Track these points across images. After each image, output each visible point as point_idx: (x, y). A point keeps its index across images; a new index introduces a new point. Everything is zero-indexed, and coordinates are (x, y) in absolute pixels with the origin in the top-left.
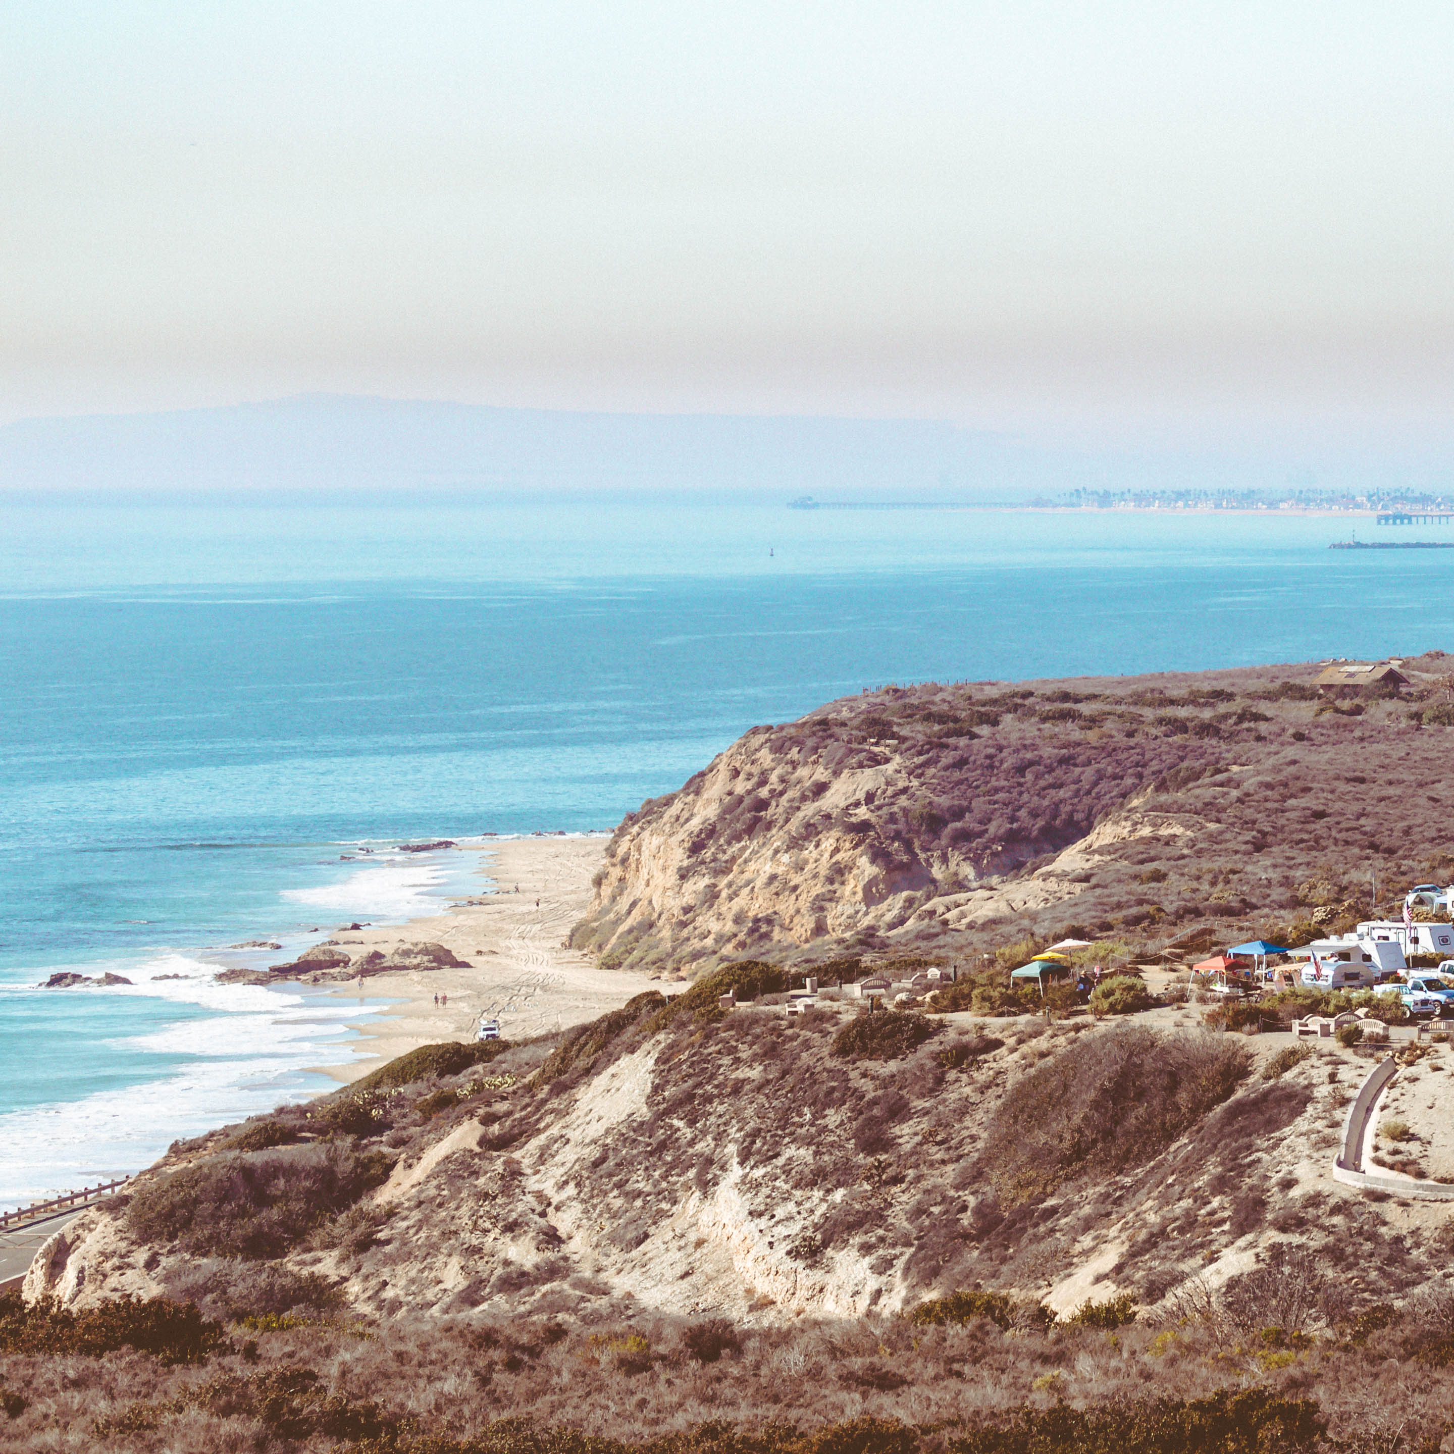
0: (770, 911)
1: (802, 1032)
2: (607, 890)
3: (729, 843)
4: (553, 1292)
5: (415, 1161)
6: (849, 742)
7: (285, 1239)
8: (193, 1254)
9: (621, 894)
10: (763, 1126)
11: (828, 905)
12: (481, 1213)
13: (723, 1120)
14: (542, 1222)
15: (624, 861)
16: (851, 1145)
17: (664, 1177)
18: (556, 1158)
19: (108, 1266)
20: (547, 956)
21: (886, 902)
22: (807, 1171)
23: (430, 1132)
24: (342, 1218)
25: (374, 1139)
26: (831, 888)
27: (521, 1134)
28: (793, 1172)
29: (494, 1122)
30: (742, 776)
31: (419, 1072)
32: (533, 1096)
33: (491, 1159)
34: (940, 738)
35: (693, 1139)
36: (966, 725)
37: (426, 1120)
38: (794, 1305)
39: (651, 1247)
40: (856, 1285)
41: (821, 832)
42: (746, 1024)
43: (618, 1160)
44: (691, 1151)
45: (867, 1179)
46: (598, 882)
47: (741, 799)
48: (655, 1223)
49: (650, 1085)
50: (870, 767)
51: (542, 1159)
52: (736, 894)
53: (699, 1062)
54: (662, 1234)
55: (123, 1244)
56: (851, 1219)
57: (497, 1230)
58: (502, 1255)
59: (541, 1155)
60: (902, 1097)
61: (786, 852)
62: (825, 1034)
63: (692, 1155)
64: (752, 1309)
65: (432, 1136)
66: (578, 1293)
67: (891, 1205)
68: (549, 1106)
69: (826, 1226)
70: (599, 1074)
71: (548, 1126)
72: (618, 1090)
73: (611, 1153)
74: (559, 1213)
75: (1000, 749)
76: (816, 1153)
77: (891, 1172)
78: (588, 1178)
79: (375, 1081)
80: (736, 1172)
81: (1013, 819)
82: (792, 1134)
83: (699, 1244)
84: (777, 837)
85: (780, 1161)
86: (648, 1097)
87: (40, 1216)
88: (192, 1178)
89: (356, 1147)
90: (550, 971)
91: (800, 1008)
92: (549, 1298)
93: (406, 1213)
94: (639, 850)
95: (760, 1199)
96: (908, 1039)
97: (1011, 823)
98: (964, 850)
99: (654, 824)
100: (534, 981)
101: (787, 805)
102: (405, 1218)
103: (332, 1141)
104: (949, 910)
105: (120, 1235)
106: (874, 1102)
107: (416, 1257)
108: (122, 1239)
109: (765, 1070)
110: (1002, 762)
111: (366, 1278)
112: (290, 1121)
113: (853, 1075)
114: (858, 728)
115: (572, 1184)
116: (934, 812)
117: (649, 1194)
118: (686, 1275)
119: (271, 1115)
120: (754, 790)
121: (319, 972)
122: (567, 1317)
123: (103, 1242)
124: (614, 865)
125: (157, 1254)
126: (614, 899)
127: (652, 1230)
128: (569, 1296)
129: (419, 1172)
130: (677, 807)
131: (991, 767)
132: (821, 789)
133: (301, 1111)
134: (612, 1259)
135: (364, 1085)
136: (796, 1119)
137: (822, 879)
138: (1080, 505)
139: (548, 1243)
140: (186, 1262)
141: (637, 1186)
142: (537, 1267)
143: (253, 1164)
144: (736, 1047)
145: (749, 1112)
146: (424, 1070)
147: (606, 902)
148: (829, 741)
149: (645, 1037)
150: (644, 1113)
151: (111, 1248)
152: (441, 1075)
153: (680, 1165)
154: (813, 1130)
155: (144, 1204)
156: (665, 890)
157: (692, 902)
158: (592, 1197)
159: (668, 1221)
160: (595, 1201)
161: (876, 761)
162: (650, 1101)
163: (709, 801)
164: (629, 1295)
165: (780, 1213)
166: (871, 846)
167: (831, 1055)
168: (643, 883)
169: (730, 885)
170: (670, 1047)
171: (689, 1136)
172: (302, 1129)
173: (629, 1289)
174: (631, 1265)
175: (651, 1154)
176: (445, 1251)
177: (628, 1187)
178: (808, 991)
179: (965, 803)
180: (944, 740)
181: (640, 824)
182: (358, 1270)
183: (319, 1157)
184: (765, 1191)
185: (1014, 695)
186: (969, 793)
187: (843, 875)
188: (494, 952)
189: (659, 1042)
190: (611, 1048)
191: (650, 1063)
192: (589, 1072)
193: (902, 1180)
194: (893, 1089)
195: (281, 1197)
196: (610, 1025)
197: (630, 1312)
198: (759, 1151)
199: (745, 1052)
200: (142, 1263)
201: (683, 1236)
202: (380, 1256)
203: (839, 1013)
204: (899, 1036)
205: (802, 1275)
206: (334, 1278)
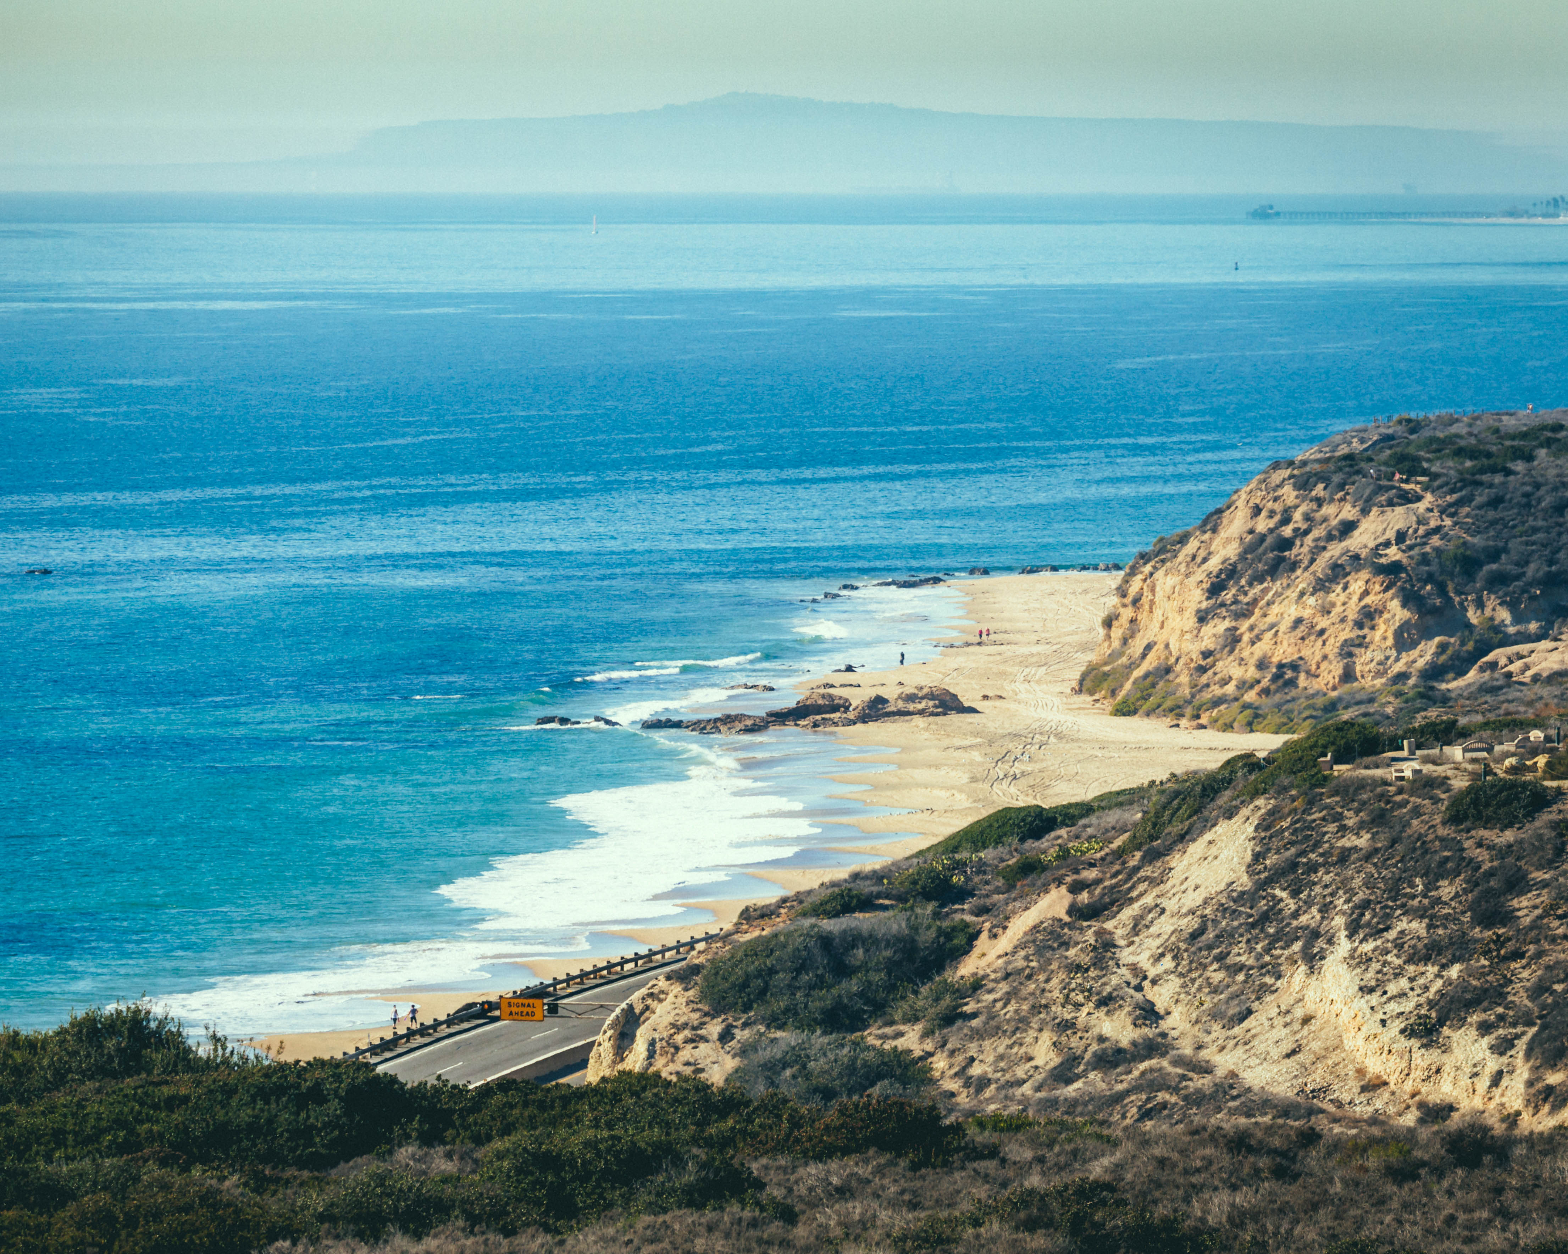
0: (1296, 656)
1: (1412, 799)
2: (1117, 633)
3: (1250, 584)
4: (1152, 1070)
5: (1000, 931)
6: (1378, 479)
7: (865, 1012)
8: (768, 1027)
9: (1132, 636)
10: (1372, 898)
11: (1357, 651)
12: (1073, 985)
13: (1329, 890)
14: (1138, 996)
15: (1136, 601)
16: (1466, 918)
17: (1268, 950)
18: (1152, 930)
19: (679, 1038)
20: (1057, 701)
21: (1420, 647)
22: (1420, 945)
23: (1015, 900)
24: (924, 990)
25: (956, 906)
26: (1361, 633)
27: (1112, 903)
28: (1406, 946)
29: (1082, 889)
30: (1264, 514)
31: (1000, 837)
32: (1124, 863)
33: (1081, 929)
34: (1473, 474)
35: (1297, 911)
36: (1499, 461)
37: (1010, 887)
38: (1408, 1086)
39: (1254, 1023)
40: (1475, 1066)
41: (1349, 574)
42: (1351, 790)
43: (1217, 932)
44: (1295, 923)
45: (1485, 953)
46: (1108, 623)
47: (1262, 538)
48: (1258, 998)
49: (1249, 853)
50: (1401, 505)
51: (1136, 930)
52: (1258, 638)
53: (1302, 830)
54: (1267, 1009)
55: (696, 1015)
56: (1468, 996)
57: (1091, 1004)
58: (1095, 1032)
59: (1135, 926)
60: (1520, 868)
61: (1312, 594)
62: (1436, 801)
63: (1297, 928)
64: (1364, 1089)
65: (1018, 904)
66: (1179, 1071)
67: (1511, 982)
68: (1142, 873)
69: (1442, 1003)
70: (1194, 840)
71: (1141, 895)
72: (1216, 858)
73: (1210, 924)
74: (1156, 988)
75: (1537, 486)
76: (1429, 927)
77: (1511, 946)
78: (1186, 950)
79: (953, 844)
80: (1344, 946)
81: (1551, 563)
82: (1403, 905)
83: (1307, 1020)
84: (1303, 579)
85: (1392, 935)
86: (1249, 866)
87: (589, 982)
88: (765, 946)
89: (936, 915)
90: (1062, 717)
91: (1408, 774)
92: (1149, 1076)
93: (991, 985)
94: (1153, 590)
95: (1371, 974)
96: (1525, 807)
97: (1550, 566)
98: (1501, 593)
99: (1168, 564)
100: (1047, 728)
101: (1312, 544)
102: (990, 991)
103: (912, 908)
104: (1511, 662)
105: (692, 1006)
106: (1491, 873)
107: (1005, 1032)
108: (694, 1010)
109: (1373, 838)
110: (1539, 501)
111: (952, 1053)
112: (868, 888)
113: (1467, 844)
114: (1386, 464)
115: (1169, 957)
116: (1468, 553)
117: (1251, 968)
118: (1294, 1052)
119: (846, 881)
120: (1276, 528)
121: (818, 717)
122: (1167, 1096)
123: (674, 1013)
124: (1125, 606)
125: (732, 1026)
126: (1125, 642)
127: (1255, 1005)
128: (1169, 1074)
129: (1006, 942)
130: (1192, 546)
131: (1529, 505)
132: (1348, 528)
133: (877, 877)
134: (1214, 1035)
135: (941, 850)
136: (1408, 890)
137: (1351, 624)
138: (1558, 216)
139: (1145, 1018)
140: (761, 1035)
141: (1238, 959)
142: (1134, 1043)
143: (830, 932)
144: (1341, 814)
145: (1357, 882)
146: (1005, 834)
147: (1116, 644)
148: (1356, 478)
149: (1242, 802)
150: (1245, 882)
151: (683, 1020)
152: (1022, 840)
153: (1285, 938)
154: (1426, 901)
155: (717, 973)
156: (1183, 633)
157: (1211, 647)
158: (1190, 971)
159: (1273, 997)
160: (1194, 975)
161: (1407, 498)
162: (1251, 869)
163: (1228, 540)
164: (1233, 1075)
165: (1392, 988)
166: (1403, 589)
167: (1444, 823)
168: (1158, 625)
169: (1251, 628)
170: (1271, 813)
171: (1293, 907)
172: (879, 896)
173: (1232, 1067)
174: (1232, 1043)
175: (1253, 926)
176: (1036, 1026)
177: (1230, 960)
178: (1405, 753)
179: (1501, 544)
180: (1478, 477)
181: (1152, 563)
182: (944, 1045)
183: (900, 926)
184: (1375, 966)
185: (1544, 428)
186: (1506, 533)
187: (1372, 619)
188: (1001, 697)
189: (1258, 808)
190: (1206, 813)
191: (1250, 830)
192: (1184, 838)
193: (1522, 956)
194: (1510, 860)
195: (860, 967)
196: (1204, 789)
197: (1235, 1092)
198: (1368, 924)
199: (1351, 821)
200: (715, 1036)
201: (1288, 1012)
202: (965, 1031)
203: (1447, 778)
204: (1515, 803)
205: (1417, 1055)
206: (918, 1053)
